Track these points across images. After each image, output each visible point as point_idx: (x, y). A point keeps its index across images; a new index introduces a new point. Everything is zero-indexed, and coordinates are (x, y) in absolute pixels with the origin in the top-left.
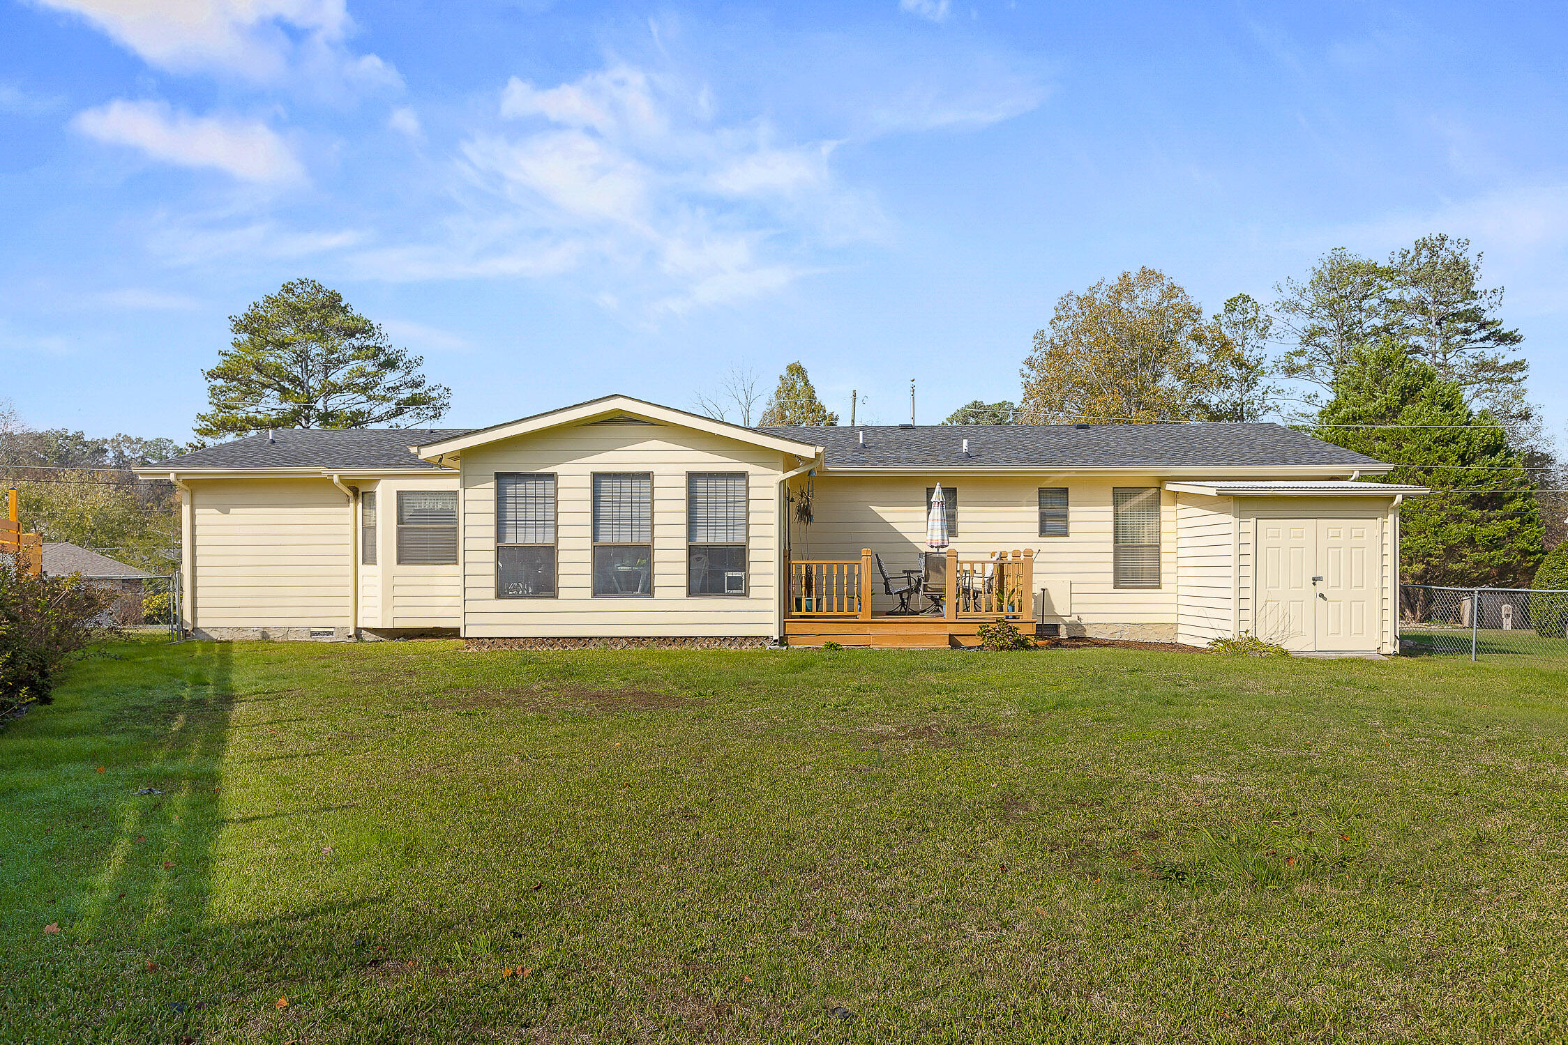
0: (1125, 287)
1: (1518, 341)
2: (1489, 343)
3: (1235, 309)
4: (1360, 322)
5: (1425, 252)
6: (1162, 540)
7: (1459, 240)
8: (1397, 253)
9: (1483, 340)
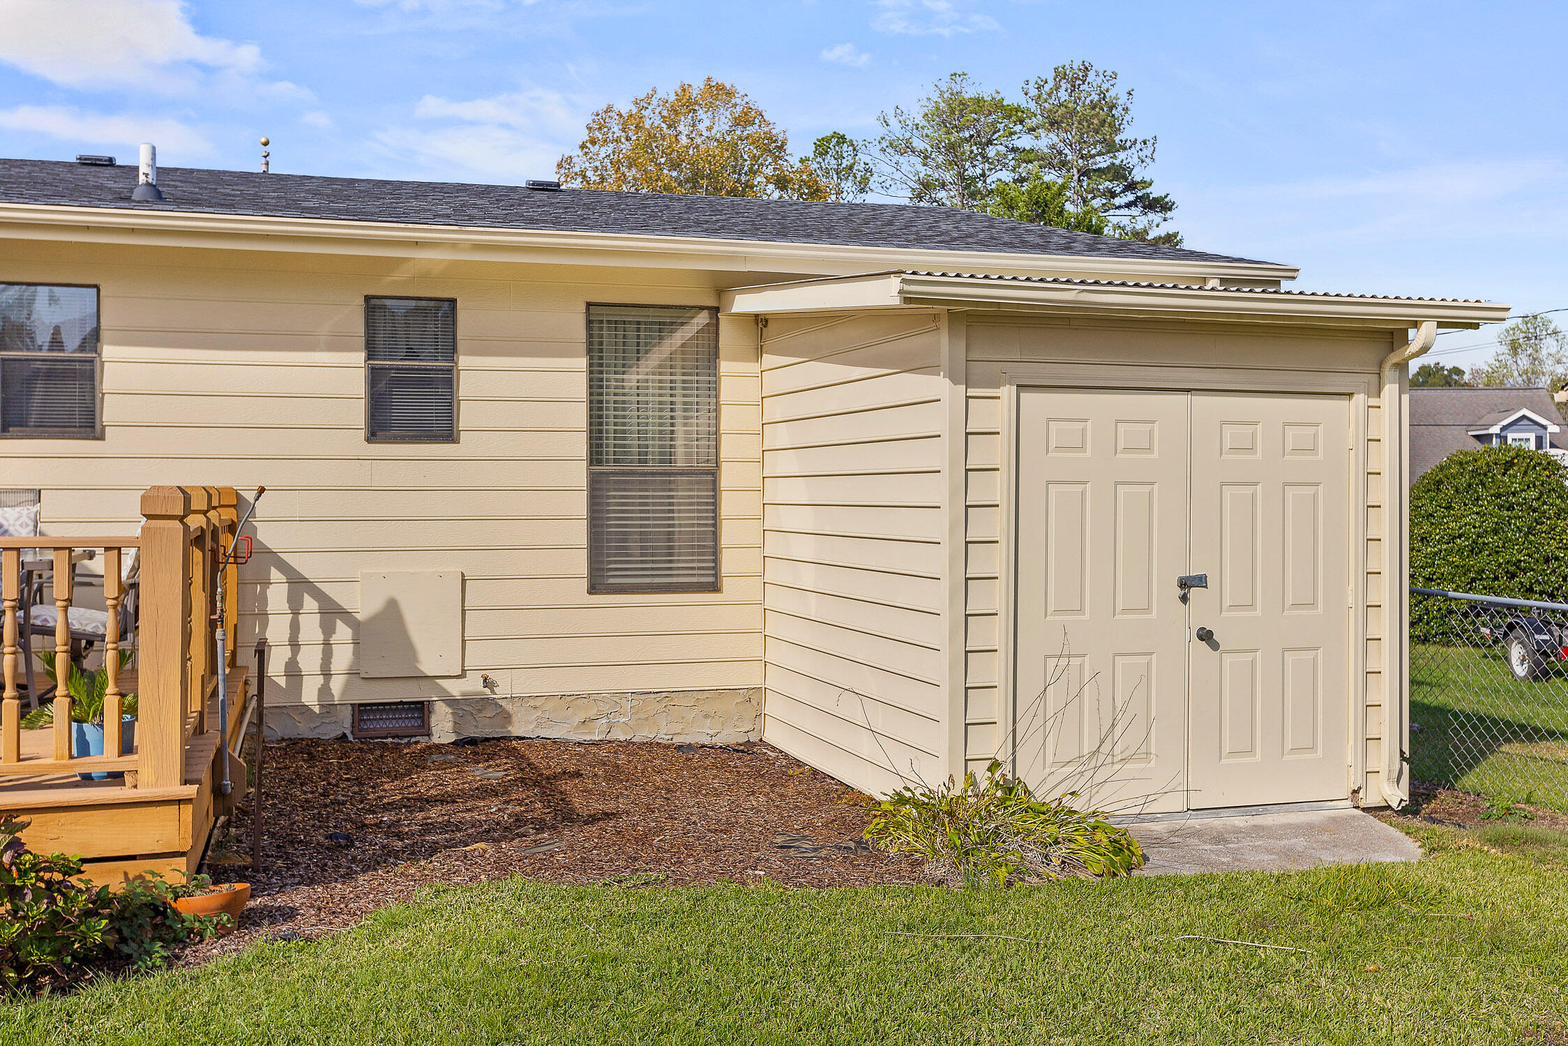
0: (685, 104)
1: (1170, 209)
2: (1135, 211)
3: (827, 152)
4: (983, 175)
5: (1064, 85)
6: (723, 455)
7: (1105, 72)
8: (1032, 84)
9: (1128, 205)
